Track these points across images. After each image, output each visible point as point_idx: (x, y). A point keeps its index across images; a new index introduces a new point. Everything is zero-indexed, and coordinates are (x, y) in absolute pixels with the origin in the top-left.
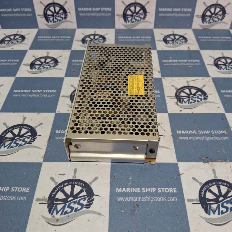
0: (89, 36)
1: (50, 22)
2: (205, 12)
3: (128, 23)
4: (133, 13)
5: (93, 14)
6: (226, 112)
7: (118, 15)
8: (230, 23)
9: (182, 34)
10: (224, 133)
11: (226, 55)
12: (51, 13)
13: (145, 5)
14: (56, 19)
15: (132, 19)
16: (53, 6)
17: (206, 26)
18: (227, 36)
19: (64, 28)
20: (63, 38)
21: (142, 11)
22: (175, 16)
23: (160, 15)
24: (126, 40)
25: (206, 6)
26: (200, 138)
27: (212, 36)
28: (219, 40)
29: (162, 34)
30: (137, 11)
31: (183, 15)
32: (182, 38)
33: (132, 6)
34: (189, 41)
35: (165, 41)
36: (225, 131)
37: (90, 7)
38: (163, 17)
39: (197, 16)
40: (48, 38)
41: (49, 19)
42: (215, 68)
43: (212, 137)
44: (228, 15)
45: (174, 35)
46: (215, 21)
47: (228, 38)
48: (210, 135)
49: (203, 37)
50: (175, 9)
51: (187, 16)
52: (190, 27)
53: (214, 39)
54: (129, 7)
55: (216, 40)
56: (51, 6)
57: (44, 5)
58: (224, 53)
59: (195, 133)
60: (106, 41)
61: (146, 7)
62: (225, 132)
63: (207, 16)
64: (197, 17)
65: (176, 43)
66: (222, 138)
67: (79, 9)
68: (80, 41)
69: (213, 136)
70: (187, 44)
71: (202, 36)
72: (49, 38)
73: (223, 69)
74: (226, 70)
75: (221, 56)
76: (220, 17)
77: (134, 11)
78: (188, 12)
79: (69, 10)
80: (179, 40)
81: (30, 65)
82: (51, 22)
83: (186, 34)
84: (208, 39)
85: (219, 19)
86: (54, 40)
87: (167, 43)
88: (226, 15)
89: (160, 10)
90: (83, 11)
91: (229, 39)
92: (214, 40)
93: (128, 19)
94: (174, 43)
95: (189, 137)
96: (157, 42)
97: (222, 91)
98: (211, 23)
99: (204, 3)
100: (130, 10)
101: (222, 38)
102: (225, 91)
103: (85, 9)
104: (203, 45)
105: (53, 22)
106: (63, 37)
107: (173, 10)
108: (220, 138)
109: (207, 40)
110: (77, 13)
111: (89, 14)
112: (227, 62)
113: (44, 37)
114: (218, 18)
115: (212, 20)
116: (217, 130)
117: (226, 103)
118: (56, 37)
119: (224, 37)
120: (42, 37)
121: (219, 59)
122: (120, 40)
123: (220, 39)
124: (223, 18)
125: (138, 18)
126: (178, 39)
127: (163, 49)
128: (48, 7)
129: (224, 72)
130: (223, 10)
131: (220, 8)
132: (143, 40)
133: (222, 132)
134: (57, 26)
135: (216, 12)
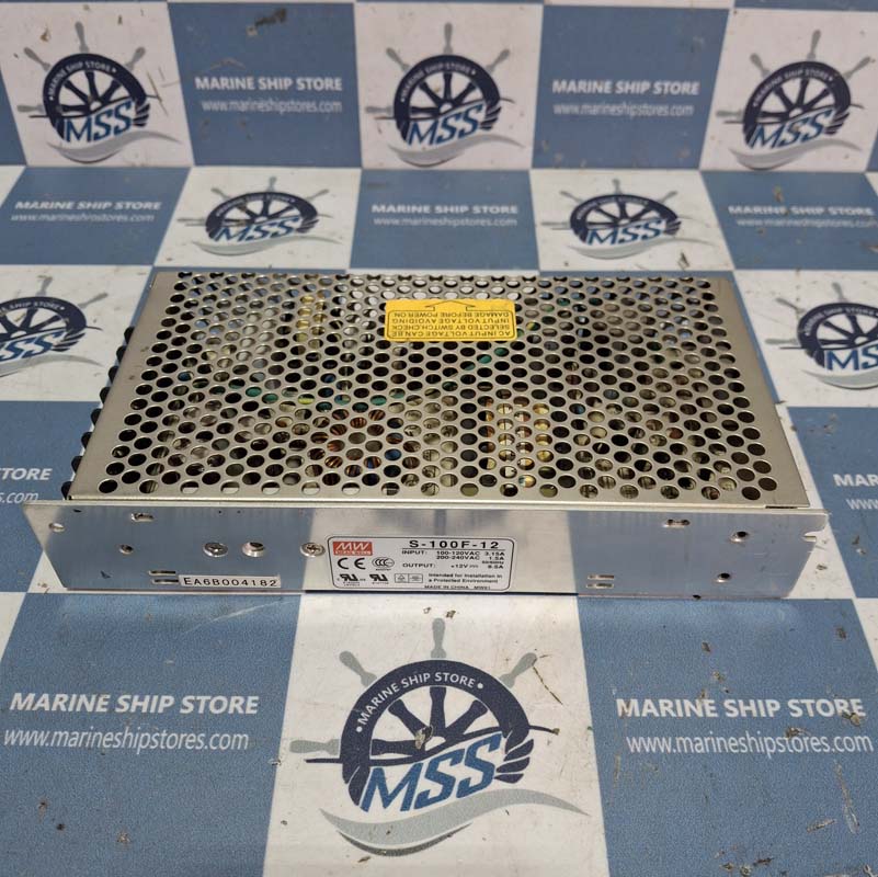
0: (241, 201)
1: (73, 136)
2: (759, 98)
3: (417, 146)
4: (439, 102)
5: (261, 105)
6: (859, 594)
7: (371, 110)
8: (869, 145)
9: (655, 196)
10: (848, 712)
11: (853, 296)
12: (77, 101)
13: (492, 67)
14: (99, 123)
15: (433, 128)
16: (84, 68)
17: (762, 158)
18: (855, 205)
19: (138, 162)
20: (123, 211)
21: (477, 94)
22: (625, 117)
23: (559, 109)
24: (406, 221)
25: (764, 71)
26: (731, 744)
27: (789, 206)
28: (819, 224)
29: (565, 194)
30: (456, 91)
31: (661, 110)
32: (653, 214)
33: (433, 72)
34: (686, 228)
35: (580, 226)
36: (853, 701)
37: (246, 75)
38: (573, 117)
39: (721, 114)
40: (58, 211)
41: (71, 126)
42: (803, 359)
43: (790, 734)
44: (859, 109)
45: (621, 199)
46: (801, 137)
47: (859, 211)
48: (785, 725)
49: (747, 210)
50: (624, 86)
51: (678, 114)
52: (693, 163)
53: (801, 217)
54: (421, 74)
55: (807, 222)
56: (73, 67)
57: (45, 66)
58: (841, 282)
59: (709, 714)
60: (317, 225)
61: (498, 76)
62: (856, 709)
63: (767, 114)
64: (721, 120)
65: (628, 237)
66: (840, 744)
67: (198, 80)
68: (199, 222)
69: (796, 733)
70: (675, 240)
71: (743, 206)
72: (66, 211)
73: (839, 362)
74: (856, 368)
75: (833, 299)
76: (825, 121)
77: (441, 94)
78: (683, 99)
79: (155, 88)
80: (642, 223)
81: (205, 222)
82: (78, 136)
83: (673, 194)
84: (774, 216)
85: (820, 128)
86: (84, 217)
87: (588, 239)
88: (851, 109)
89: (558, 86)
90: (216, 89)
91: (865, 218)
92: (797, 223)
93: (416, 129)
94: (620, 236)
95: (678, 740)
96: (542, 233)
97: (837, 477)
98: (783, 143)
99: (755, 59)
100: (425, 88)
101: (833, 211)
102: (854, 480)
103: (224, 83)
104: (752, 249)
105: (89, 139)
106: (128, 205)
107: (614, 87)
108: (830, 741)
109: (768, 222)
110: (192, 99)
111: (244, 106)
112: (858, 331)
113: (44, 205)
114: (814, 123)
115: (790, 131)
116: (817, 699)
117: (856, 543)
118: (95, 206)
119: (841, 210)
120: (35, 205)
121: (822, 313)
122: (378, 221)
123: (826, 215)
124: (840, 125)
125: (461, 124)
126: (637, 218)
127: (566, 264)
128: (62, 74)
129: (844, 379)
130: (839, 88)
131: (826, 82)
132: (482, 222)
133: (841, 706)
134: (104, 156)
135: (808, 98)
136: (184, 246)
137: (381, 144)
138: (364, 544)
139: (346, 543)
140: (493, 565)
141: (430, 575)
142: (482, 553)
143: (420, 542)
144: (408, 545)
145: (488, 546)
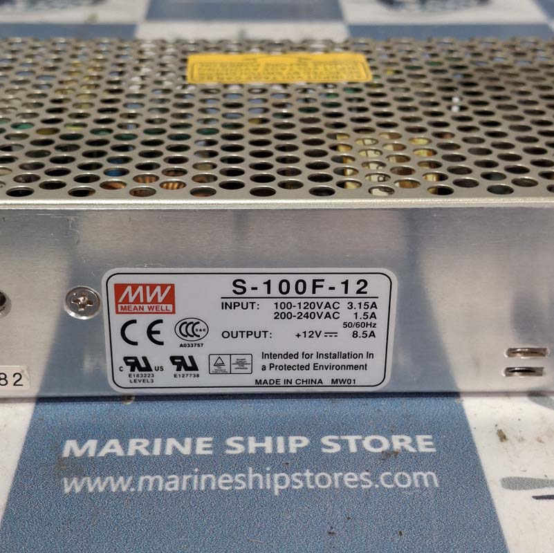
138: (163, 287)
139: (135, 287)
140: (360, 330)
141: (264, 356)
142: (344, 303)
143: (250, 281)
144: (228, 290)
145: (353, 288)
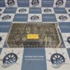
136: (17, 12)
137: (31, 6)
